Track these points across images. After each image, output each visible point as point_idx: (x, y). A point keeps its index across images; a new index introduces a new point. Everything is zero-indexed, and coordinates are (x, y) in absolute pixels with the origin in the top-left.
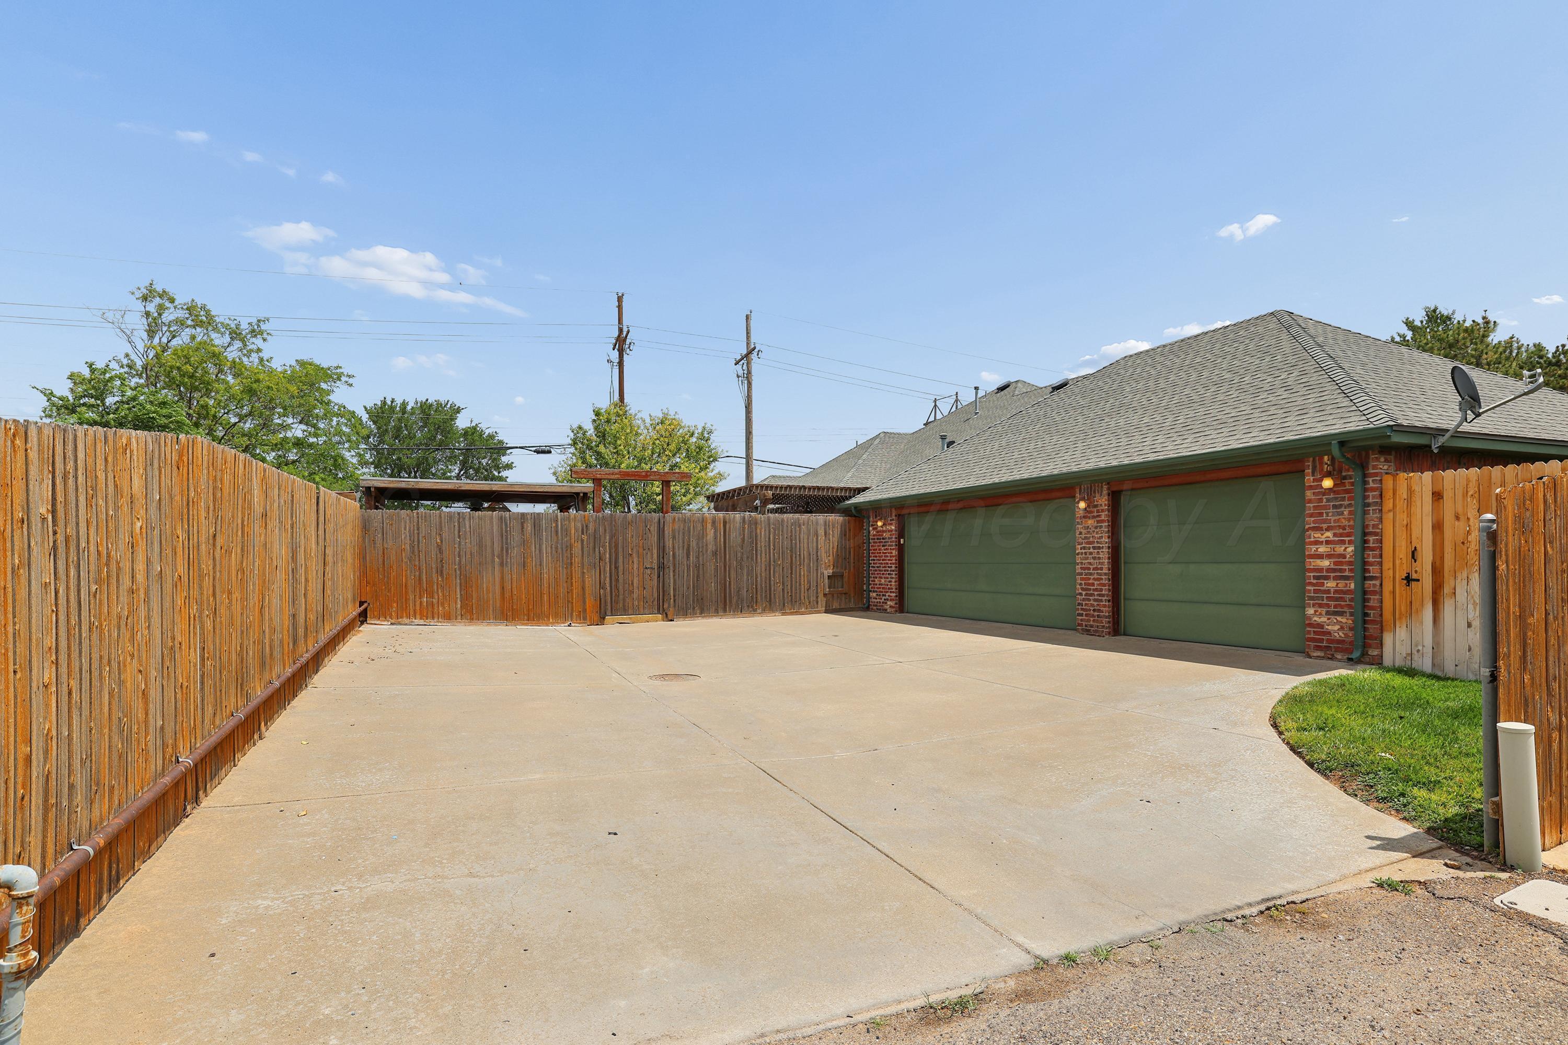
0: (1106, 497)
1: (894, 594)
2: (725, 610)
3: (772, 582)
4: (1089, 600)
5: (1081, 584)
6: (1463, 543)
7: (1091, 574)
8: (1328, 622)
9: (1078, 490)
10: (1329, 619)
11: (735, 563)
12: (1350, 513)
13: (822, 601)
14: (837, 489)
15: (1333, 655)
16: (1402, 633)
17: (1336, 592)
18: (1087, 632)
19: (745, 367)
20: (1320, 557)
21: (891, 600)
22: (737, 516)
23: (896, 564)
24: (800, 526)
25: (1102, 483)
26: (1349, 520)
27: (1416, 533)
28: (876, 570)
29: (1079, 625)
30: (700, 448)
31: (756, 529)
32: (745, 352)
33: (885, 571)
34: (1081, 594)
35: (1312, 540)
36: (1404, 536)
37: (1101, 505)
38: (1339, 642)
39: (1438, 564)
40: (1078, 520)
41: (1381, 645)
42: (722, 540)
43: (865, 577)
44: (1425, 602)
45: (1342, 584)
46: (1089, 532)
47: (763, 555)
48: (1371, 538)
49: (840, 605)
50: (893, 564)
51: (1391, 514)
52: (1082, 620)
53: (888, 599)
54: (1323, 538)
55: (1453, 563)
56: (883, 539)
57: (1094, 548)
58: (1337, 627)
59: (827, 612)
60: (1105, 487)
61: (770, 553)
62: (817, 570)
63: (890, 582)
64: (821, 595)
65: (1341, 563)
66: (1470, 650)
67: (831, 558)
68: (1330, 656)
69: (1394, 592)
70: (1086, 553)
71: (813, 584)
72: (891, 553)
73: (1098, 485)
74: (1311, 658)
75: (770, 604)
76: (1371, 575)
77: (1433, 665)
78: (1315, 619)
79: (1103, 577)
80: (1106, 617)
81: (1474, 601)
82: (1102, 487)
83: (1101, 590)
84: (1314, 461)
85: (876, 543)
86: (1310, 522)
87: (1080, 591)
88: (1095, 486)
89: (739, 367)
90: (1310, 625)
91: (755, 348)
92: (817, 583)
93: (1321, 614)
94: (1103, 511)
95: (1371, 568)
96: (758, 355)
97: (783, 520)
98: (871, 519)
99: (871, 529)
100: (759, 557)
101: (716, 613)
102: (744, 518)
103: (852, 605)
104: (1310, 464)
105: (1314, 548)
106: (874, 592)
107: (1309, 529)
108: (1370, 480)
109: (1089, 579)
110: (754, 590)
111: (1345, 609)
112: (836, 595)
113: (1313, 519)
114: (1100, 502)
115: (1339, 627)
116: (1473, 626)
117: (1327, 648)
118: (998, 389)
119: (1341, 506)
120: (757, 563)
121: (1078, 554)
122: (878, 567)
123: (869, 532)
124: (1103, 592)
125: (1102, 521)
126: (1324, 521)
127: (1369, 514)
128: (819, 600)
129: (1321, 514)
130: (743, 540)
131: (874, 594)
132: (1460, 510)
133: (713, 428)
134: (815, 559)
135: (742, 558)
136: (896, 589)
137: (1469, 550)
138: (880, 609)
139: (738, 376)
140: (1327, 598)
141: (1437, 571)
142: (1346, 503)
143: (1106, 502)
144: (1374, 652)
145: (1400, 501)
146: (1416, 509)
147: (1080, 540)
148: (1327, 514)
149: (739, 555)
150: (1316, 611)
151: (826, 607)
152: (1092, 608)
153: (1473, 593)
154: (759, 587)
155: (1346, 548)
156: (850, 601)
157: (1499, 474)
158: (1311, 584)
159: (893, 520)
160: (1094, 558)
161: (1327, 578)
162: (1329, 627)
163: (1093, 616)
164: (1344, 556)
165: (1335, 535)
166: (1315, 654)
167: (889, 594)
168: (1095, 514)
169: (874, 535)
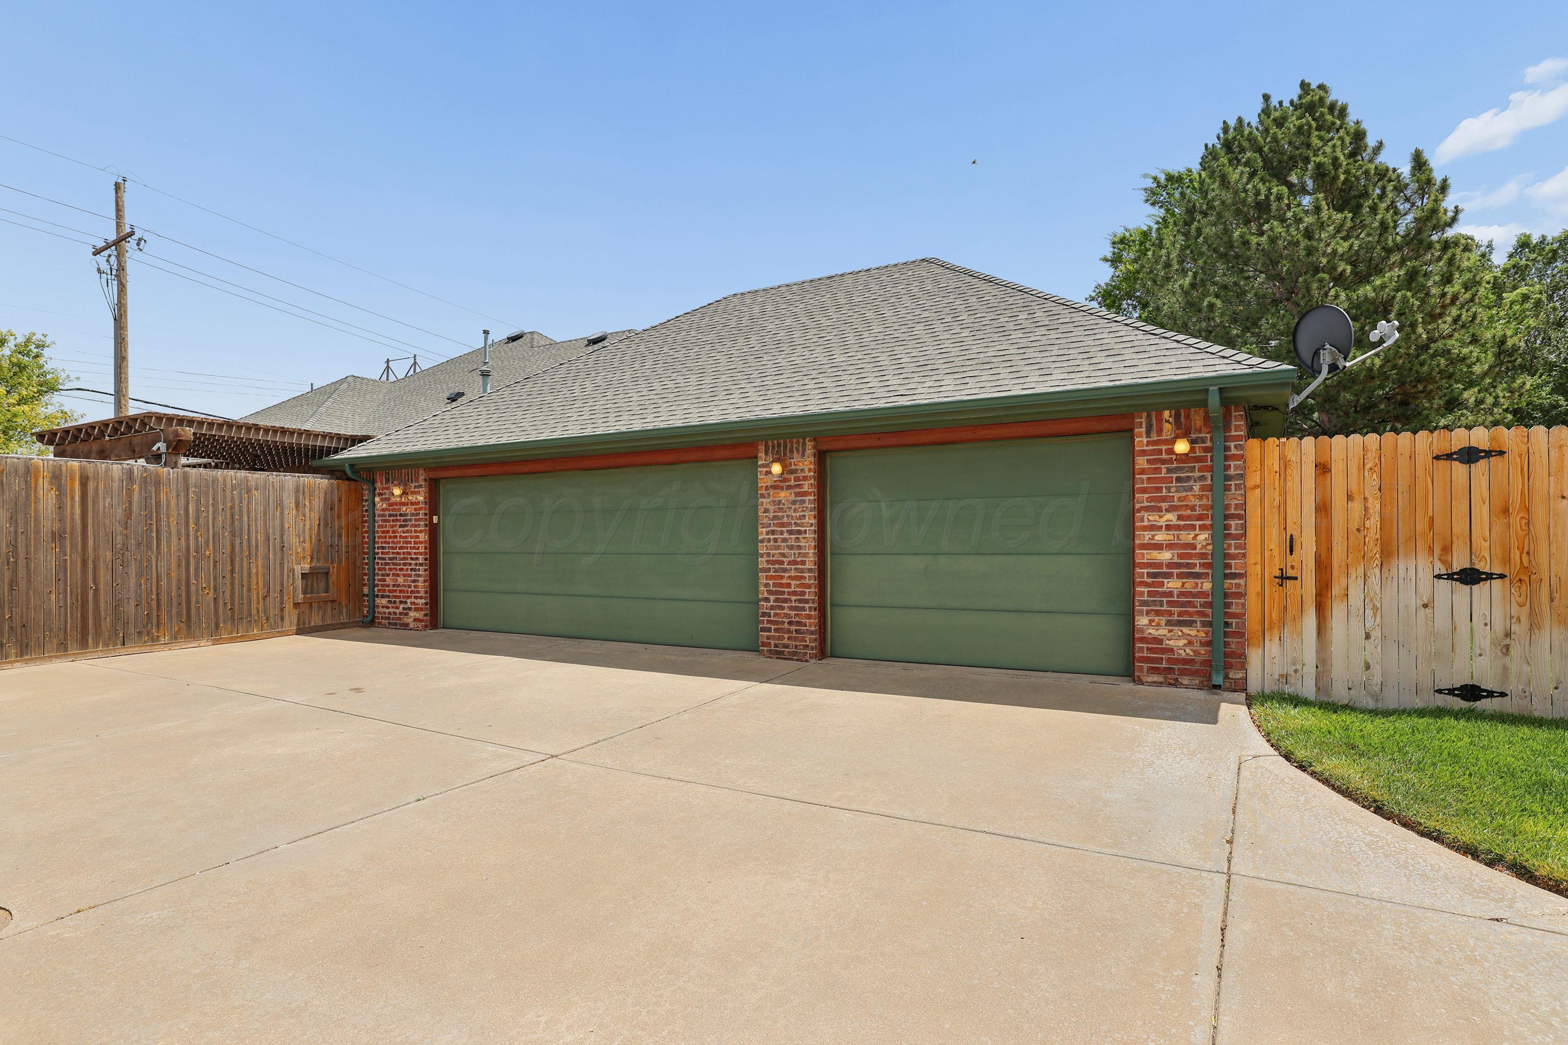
0: (812, 459)
1: (423, 601)
2: (83, 644)
3: (193, 588)
4: (783, 608)
5: (766, 585)
6: (1358, 530)
7: (785, 570)
8: (1169, 635)
9: (762, 448)
10: (1170, 631)
11: (109, 554)
12: (1203, 488)
13: (291, 615)
14: (317, 436)
15: (1177, 680)
16: (1272, 647)
17: (1181, 594)
18: (778, 654)
19: (113, 260)
20: (1159, 547)
21: (416, 610)
22: (116, 468)
23: (426, 554)
24: (249, 491)
25: (804, 439)
26: (1201, 498)
27: (1292, 515)
28: (386, 564)
29: (763, 644)
30: (22, 368)
31: (158, 493)
32: (112, 237)
33: (405, 564)
34: (767, 600)
35: (1146, 523)
36: (1276, 520)
37: (802, 470)
38: (1185, 661)
39: (1323, 556)
40: (764, 492)
41: (1243, 666)
42: (78, 511)
43: (366, 574)
44: (1305, 607)
45: (1190, 584)
46: (781, 510)
47: (174, 539)
48: (1232, 523)
49: (323, 620)
50: (421, 554)
51: (1258, 491)
52: (768, 637)
53: (410, 609)
54: (1162, 522)
55: (1344, 556)
56: (401, 515)
57: (791, 532)
58: (1182, 642)
59: (300, 631)
60: (809, 445)
61: (188, 535)
62: (282, 564)
63: (414, 581)
64: (289, 606)
65: (1190, 556)
66: (1368, 667)
67: (307, 545)
68: (1172, 681)
69: (1262, 595)
70: (776, 540)
71: (275, 588)
72: (418, 537)
73: (798, 441)
74: (1143, 684)
75: (189, 627)
76: (1233, 571)
77: (1318, 689)
78: (1151, 631)
79: (806, 575)
80: (812, 633)
81: (1374, 605)
82: (804, 444)
83: (803, 594)
84: (1149, 416)
85: (388, 521)
86: (1142, 499)
87: (766, 595)
88: (791, 442)
89: (101, 259)
90: (1143, 640)
91: (131, 234)
92: (282, 585)
93: (1158, 625)
94: (805, 478)
95: (1233, 562)
96: (138, 244)
97: (215, 480)
98: (378, 485)
99: (377, 499)
100: (164, 543)
101: (63, 649)
102: (131, 472)
103: (344, 619)
104: (1143, 420)
105: (1147, 535)
106: (383, 597)
107: (1142, 508)
108: (1232, 445)
109: (782, 577)
110: (154, 603)
111: (1196, 618)
112: (315, 606)
113: (1147, 496)
114: (800, 466)
115: (1186, 642)
116: (1373, 638)
117: (1169, 670)
118: (508, 338)
119: (1188, 479)
120: (159, 552)
121: (762, 541)
122: (390, 559)
123: (374, 505)
124: (807, 597)
125: (805, 494)
126: (1164, 499)
127: (1230, 490)
128: (286, 613)
129: (1159, 489)
130: (128, 513)
131: (384, 601)
132: (1354, 487)
133: (48, 341)
134: (278, 547)
135: (125, 546)
136: (426, 592)
137: (1367, 539)
138: (395, 624)
139: (99, 271)
140: (1168, 602)
141: (1323, 567)
142: (1197, 474)
143: (812, 467)
144: (1236, 675)
145: (1269, 473)
146: (1293, 484)
147: (765, 521)
148: (1169, 491)
149: (119, 539)
150: (1151, 621)
151: (298, 624)
152: (786, 620)
153: (1372, 594)
154: (164, 598)
155: (1196, 536)
156: (340, 613)
157: (1408, 442)
158: (1143, 584)
159: (420, 486)
160: (791, 548)
161: (1168, 576)
162: (1172, 643)
163: (789, 631)
164: (1194, 547)
165: (1180, 518)
166: (1150, 679)
167: (413, 600)
168: (792, 483)
169: (383, 510)
